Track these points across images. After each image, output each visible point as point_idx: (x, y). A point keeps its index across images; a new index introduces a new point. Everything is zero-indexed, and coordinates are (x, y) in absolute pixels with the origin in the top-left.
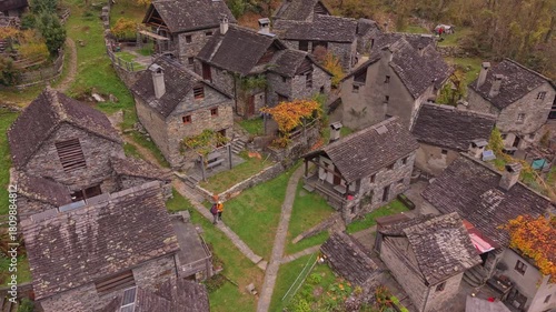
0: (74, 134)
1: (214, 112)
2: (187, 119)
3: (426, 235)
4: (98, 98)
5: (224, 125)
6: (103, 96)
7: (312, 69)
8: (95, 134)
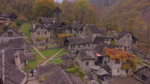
0: (12, 31)
1: (46, 33)
2: (39, 34)
3: (83, 50)
4: (24, 34)
5: (48, 37)
6: (25, 34)
7: (72, 29)
8: (16, 32)
